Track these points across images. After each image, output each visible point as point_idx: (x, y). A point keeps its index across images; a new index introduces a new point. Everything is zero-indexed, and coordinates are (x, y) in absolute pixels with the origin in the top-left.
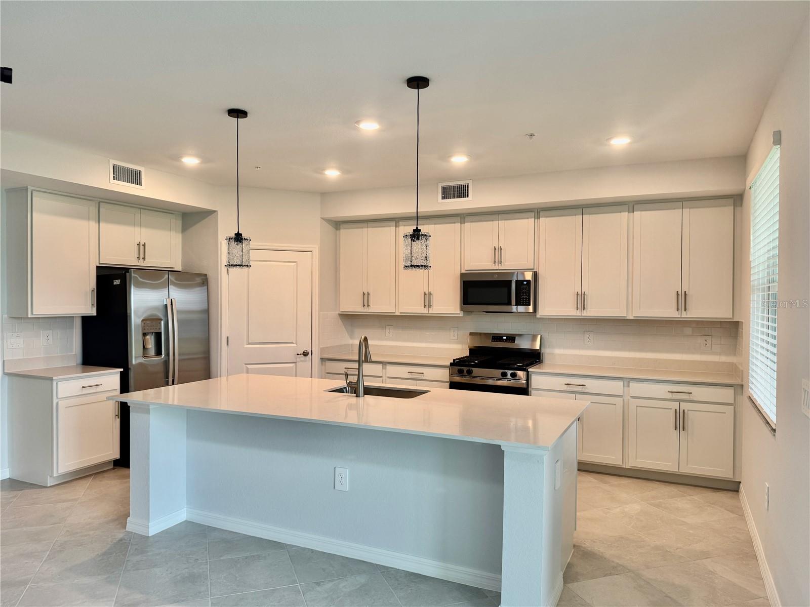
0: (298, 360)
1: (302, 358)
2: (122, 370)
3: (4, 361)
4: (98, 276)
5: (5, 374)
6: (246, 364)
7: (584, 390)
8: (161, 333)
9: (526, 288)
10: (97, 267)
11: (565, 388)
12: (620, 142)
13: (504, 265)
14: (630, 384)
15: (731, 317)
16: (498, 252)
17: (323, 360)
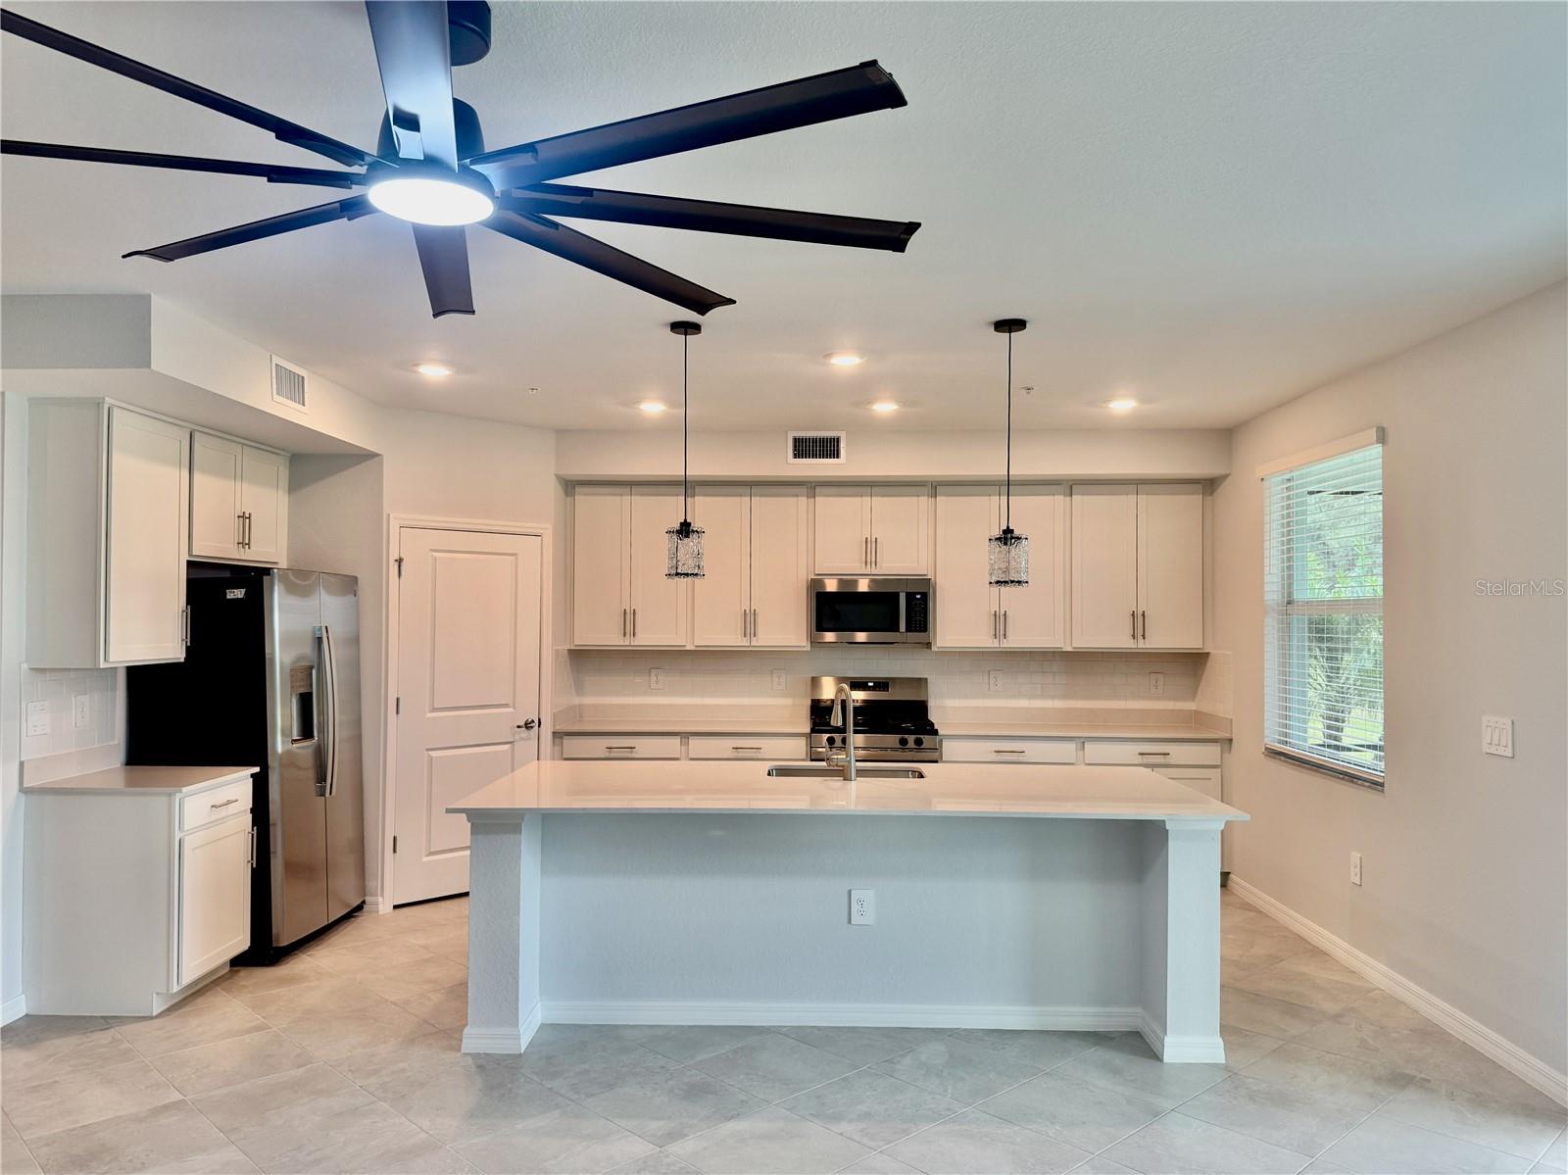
0: (517, 737)
1: (524, 732)
2: (257, 769)
3: (22, 764)
4: (189, 581)
5: (24, 791)
6: (428, 750)
7: (1021, 759)
8: (311, 694)
9: (921, 604)
10: (189, 562)
11: (994, 757)
12: (1123, 406)
13: (881, 567)
14: (1086, 746)
15: (1201, 647)
16: (870, 546)
17: (558, 735)
